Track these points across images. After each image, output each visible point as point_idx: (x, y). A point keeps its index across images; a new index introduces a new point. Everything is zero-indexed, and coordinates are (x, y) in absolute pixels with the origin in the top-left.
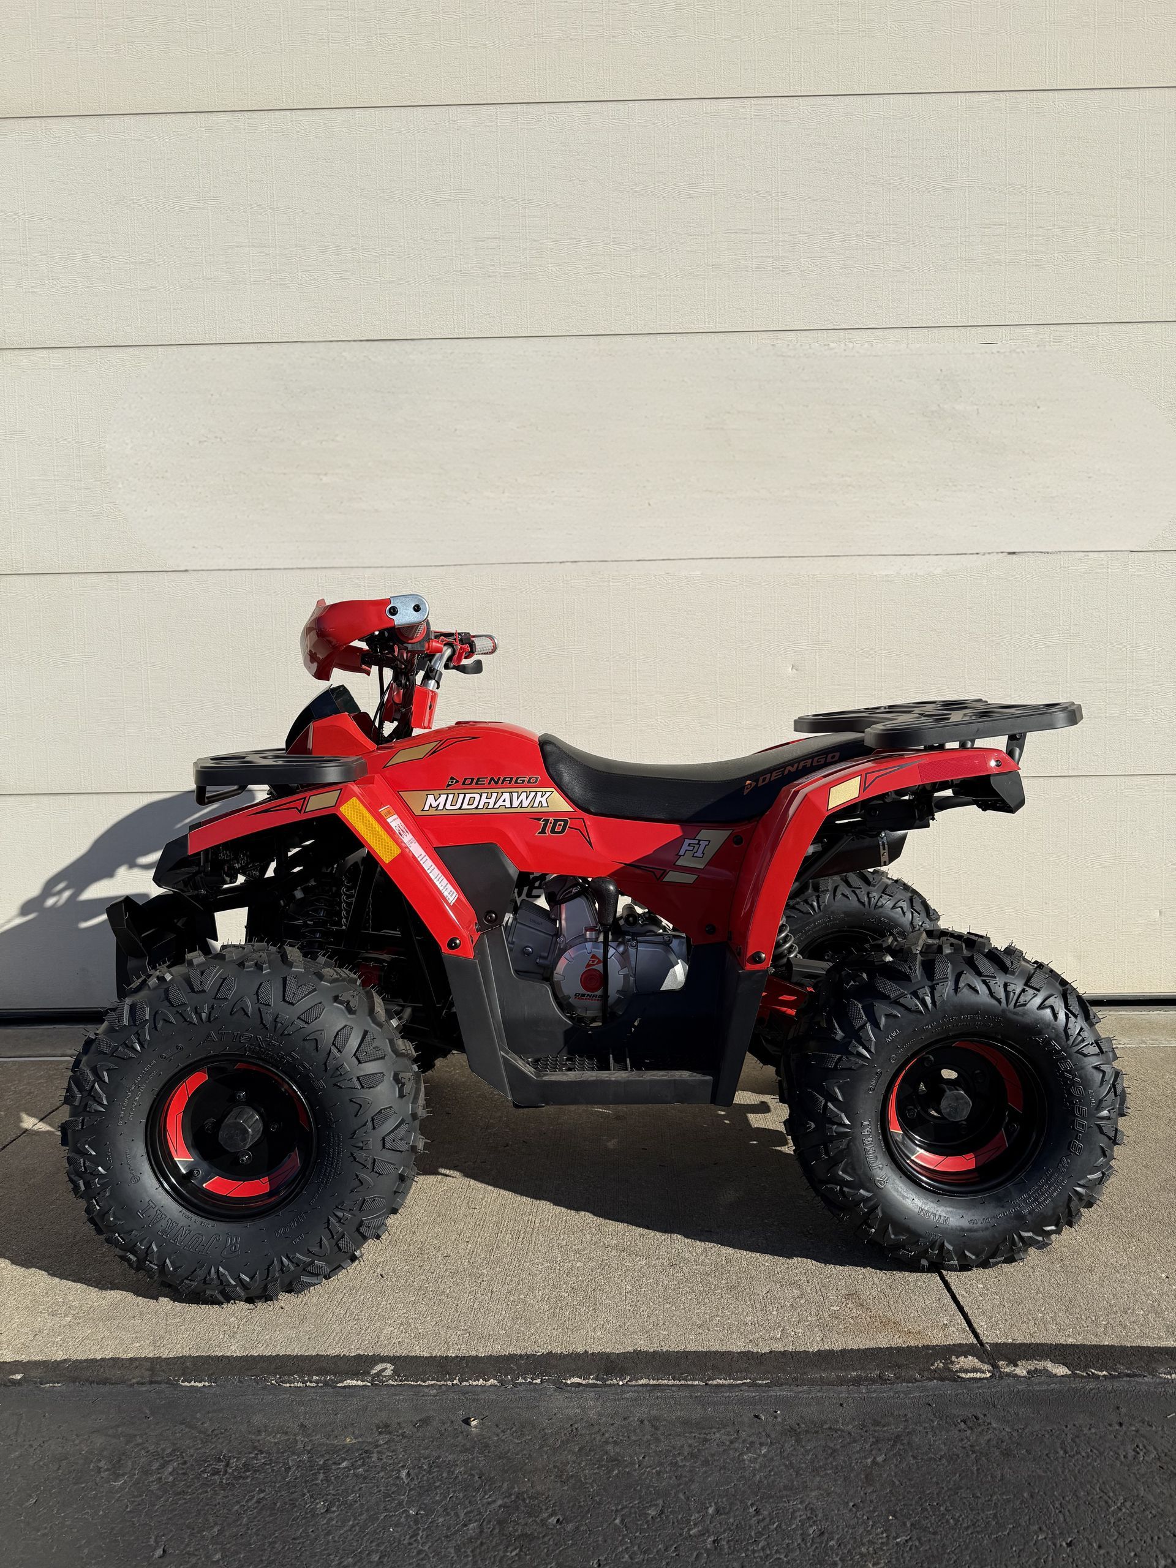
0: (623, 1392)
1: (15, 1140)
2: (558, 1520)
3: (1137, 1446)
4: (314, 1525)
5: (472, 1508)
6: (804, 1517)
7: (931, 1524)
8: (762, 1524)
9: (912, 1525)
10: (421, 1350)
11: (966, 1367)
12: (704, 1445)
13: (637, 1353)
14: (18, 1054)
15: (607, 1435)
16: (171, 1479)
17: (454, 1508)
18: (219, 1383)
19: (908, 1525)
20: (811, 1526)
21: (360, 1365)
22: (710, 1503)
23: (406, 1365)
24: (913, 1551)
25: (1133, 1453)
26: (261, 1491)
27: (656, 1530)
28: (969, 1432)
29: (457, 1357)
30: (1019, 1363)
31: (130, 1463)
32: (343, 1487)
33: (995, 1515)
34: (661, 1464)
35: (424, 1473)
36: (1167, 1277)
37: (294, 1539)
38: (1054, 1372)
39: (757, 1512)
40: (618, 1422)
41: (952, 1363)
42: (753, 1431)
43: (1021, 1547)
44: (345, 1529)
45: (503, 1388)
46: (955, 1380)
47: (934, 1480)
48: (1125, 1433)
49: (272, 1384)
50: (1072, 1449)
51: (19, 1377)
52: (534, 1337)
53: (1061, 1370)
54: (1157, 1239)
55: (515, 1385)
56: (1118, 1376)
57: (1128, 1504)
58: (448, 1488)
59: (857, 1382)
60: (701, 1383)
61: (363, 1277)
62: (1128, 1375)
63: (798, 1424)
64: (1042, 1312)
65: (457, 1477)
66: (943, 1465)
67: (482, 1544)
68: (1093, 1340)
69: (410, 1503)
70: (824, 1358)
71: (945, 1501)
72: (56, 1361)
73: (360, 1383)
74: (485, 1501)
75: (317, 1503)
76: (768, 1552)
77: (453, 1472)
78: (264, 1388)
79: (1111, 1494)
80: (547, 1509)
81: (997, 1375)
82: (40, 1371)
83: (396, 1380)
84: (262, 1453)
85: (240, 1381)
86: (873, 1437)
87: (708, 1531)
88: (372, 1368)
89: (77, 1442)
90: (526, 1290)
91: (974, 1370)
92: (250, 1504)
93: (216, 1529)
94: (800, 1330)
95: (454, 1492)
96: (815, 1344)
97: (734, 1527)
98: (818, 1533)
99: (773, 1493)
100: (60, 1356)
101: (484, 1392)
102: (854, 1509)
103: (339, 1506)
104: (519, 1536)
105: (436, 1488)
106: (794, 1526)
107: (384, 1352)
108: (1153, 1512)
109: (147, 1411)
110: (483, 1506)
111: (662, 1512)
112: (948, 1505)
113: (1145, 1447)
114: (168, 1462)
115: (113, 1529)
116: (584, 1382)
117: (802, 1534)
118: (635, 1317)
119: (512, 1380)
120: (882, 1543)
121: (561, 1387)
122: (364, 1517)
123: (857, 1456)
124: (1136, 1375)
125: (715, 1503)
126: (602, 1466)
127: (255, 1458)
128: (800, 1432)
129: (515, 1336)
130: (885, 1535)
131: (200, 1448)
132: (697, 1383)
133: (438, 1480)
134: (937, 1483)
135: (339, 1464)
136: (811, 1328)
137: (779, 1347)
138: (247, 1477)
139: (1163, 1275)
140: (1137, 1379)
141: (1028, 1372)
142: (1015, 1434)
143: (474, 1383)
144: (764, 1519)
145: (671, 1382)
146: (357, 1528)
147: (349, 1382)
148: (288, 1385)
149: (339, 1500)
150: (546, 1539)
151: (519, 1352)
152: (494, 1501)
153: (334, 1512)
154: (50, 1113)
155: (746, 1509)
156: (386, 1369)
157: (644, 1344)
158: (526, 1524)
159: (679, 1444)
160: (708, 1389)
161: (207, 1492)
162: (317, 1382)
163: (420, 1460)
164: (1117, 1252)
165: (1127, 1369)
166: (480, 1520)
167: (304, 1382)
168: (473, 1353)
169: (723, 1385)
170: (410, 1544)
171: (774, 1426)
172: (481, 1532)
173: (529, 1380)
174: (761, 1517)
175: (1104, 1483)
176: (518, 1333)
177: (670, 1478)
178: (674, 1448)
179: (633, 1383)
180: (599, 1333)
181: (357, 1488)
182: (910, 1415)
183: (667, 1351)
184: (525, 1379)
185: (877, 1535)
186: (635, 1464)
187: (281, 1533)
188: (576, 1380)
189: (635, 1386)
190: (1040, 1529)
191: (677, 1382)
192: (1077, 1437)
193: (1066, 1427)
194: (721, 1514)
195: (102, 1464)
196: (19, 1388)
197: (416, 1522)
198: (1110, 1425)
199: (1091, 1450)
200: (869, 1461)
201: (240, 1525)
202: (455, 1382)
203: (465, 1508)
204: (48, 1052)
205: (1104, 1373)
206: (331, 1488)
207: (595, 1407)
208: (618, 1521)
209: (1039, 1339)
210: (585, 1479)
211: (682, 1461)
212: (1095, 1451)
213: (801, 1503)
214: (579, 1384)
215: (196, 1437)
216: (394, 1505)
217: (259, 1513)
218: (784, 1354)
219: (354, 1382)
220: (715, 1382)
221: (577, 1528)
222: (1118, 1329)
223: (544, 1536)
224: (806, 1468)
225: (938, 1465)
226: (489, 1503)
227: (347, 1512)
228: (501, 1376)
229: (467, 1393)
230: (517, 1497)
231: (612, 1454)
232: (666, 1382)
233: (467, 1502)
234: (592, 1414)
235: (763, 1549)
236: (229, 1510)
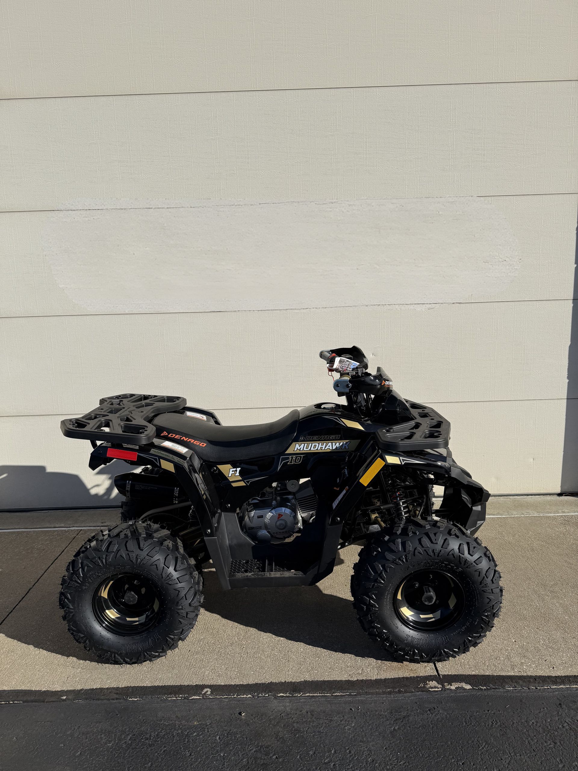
0: (300, 699)
1: (42, 576)
2: (276, 757)
3: (493, 720)
4: (186, 761)
5: (244, 752)
6: (367, 754)
7: (414, 756)
8: (352, 757)
9: (406, 756)
10: (221, 682)
11: (432, 686)
12: (331, 723)
13: (305, 682)
14: (35, 527)
15: (294, 719)
16: (130, 742)
17: (237, 753)
18: (143, 699)
19: (405, 756)
20: (369, 758)
21: (198, 689)
22: (332, 748)
23: (215, 688)
24: (406, 768)
25: (491, 724)
26: (165, 747)
27: (313, 761)
28: (431, 715)
29: (235, 685)
30: (452, 684)
31: (113, 736)
32: (195, 745)
33: (437, 751)
34: (314, 732)
35: (225, 737)
36: (515, 641)
37: (179, 767)
38: (466, 688)
39: (350, 752)
40: (298, 713)
41: (427, 684)
42: (349, 716)
43: (445, 765)
44: (198, 762)
45: (253, 698)
46: (427, 692)
47: (416, 737)
48: (490, 714)
49: (164, 699)
50: (469, 723)
51: (65, 698)
52: (265, 675)
53: (468, 687)
54: (514, 622)
55: (258, 697)
56: (490, 689)
57: (486, 746)
58: (235, 744)
59: (390, 693)
60: (330, 695)
61: (195, 646)
62: (494, 689)
63: (367, 713)
64: (464, 659)
65: (238, 739)
66: (420, 730)
67: (249, 768)
68: (482, 673)
69: (221, 751)
70: (378, 682)
71: (419, 746)
72: (78, 690)
73: (198, 697)
74: (249, 749)
75: (186, 752)
76: (353, 769)
77: (236, 737)
78: (161, 700)
79: (481, 742)
80: (272, 753)
81: (444, 689)
82: (72, 695)
83: (212, 696)
84: (163, 730)
85: (151, 698)
86: (395, 718)
87: (331, 760)
88: (202, 691)
89: (92, 726)
90: (261, 652)
91: (435, 687)
92: (161, 752)
93: (150, 764)
94: (369, 670)
95: (237, 745)
96: (374, 676)
97: (341, 758)
98: (372, 760)
99: (356, 744)
100: (79, 687)
101: (247, 700)
102: (386, 750)
103: (194, 753)
104: (262, 764)
105: (231, 744)
106: (363, 758)
107: (207, 683)
108: (495, 749)
109: (117, 712)
110: (248, 751)
111: (315, 753)
112: (420, 748)
113: (496, 721)
114: (128, 734)
115: (111, 764)
116: (285, 695)
117: (366, 761)
118: (304, 664)
119: (257, 695)
120: (395, 764)
121: (276, 698)
122: (204, 757)
123: (388, 726)
124: (497, 689)
125: (335, 749)
126: (293, 733)
127: (161, 732)
128: (367, 716)
129: (257, 674)
130: (396, 761)
131: (139, 728)
132: (328, 695)
133: (231, 740)
134: (417, 738)
135: (193, 734)
136: (373, 668)
137: (360, 678)
138: (159, 741)
139: (514, 640)
140: (497, 690)
141: (456, 688)
142: (448, 716)
143: (242, 697)
144: (352, 755)
145: (318, 695)
146: (202, 762)
147: (194, 697)
148: (170, 699)
149: (194, 750)
150: (272, 765)
151: (259, 682)
152: (252, 749)
153: (193, 755)
154: (54, 561)
155: (346, 751)
156: (208, 691)
157: (308, 678)
158: (264, 759)
159: (321, 722)
160: (332, 697)
161: (144, 748)
162: (181, 697)
163: (223, 732)
164: (497, 629)
165: (494, 686)
166: (247, 757)
167: (176, 698)
168: (241, 683)
169: (338, 696)
170: (222, 768)
171: (357, 713)
172: (248, 763)
173: (264, 695)
174: (351, 754)
175: (479, 737)
176: (259, 673)
177: (318, 738)
178: (319, 724)
179: (304, 695)
180: (290, 673)
181: (200, 745)
182: (409, 708)
183: (317, 680)
184: (262, 694)
185: (393, 761)
186: (304, 732)
187: (174, 765)
188: (282, 694)
189: (304, 696)
190: (453, 757)
191: (321, 695)
192: (471, 717)
193: (468, 712)
194: (336, 753)
195: (103, 736)
196: (66, 702)
197: (224, 759)
198: (484, 711)
199: (476, 723)
200: (392, 728)
201: (158, 762)
202: (235, 696)
203: (242, 753)
204: (48, 526)
205: (485, 688)
206: (191, 745)
207: (289, 705)
208: (298, 757)
209: (461, 672)
210: (286, 739)
211: (322, 730)
212: (477, 723)
213: (366, 748)
214: (283, 696)
215: (137, 723)
216: (215, 752)
217: (165, 756)
218: (362, 681)
219: (196, 697)
220: (335, 694)
221: (284, 760)
222: (493, 667)
223: (271, 764)
224: (369, 732)
225: (418, 730)
226: (250, 750)
227: (198, 755)
228: (253, 694)
229: (240, 701)
230: (261, 747)
231: (296, 727)
232: (316, 694)
233: (242, 750)
234: (288, 709)
235: (351, 768)
236: (154, 755)
